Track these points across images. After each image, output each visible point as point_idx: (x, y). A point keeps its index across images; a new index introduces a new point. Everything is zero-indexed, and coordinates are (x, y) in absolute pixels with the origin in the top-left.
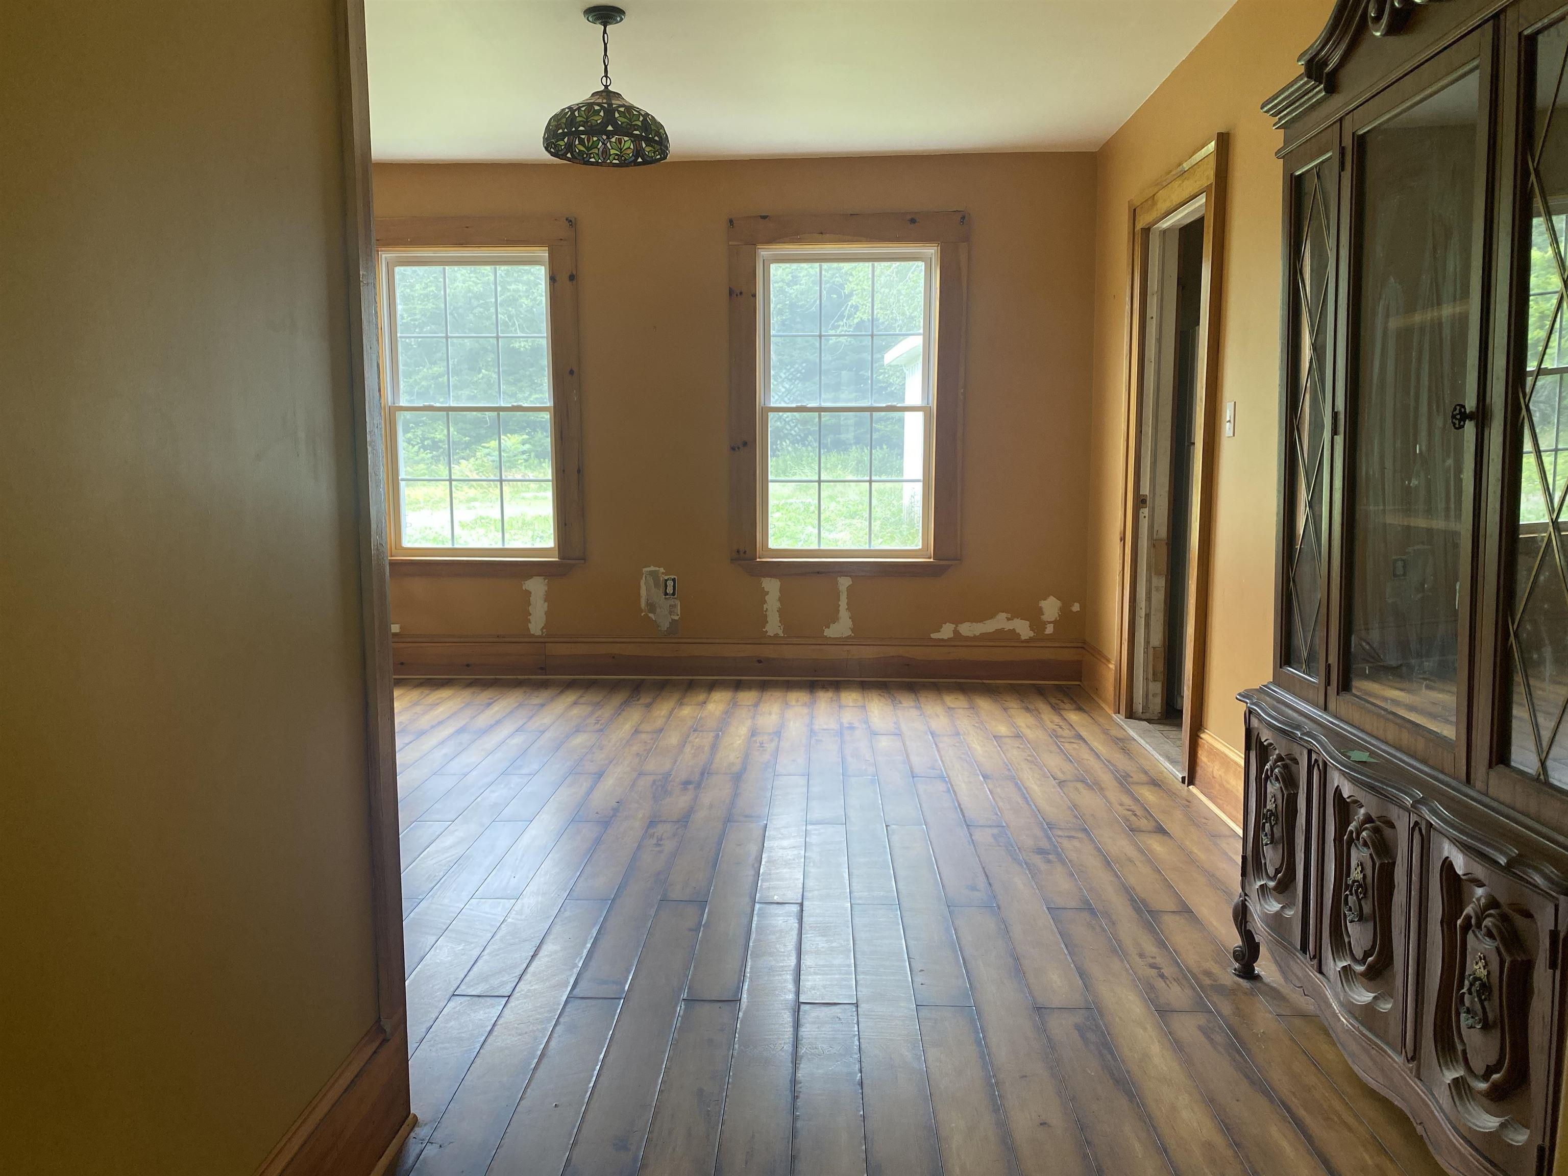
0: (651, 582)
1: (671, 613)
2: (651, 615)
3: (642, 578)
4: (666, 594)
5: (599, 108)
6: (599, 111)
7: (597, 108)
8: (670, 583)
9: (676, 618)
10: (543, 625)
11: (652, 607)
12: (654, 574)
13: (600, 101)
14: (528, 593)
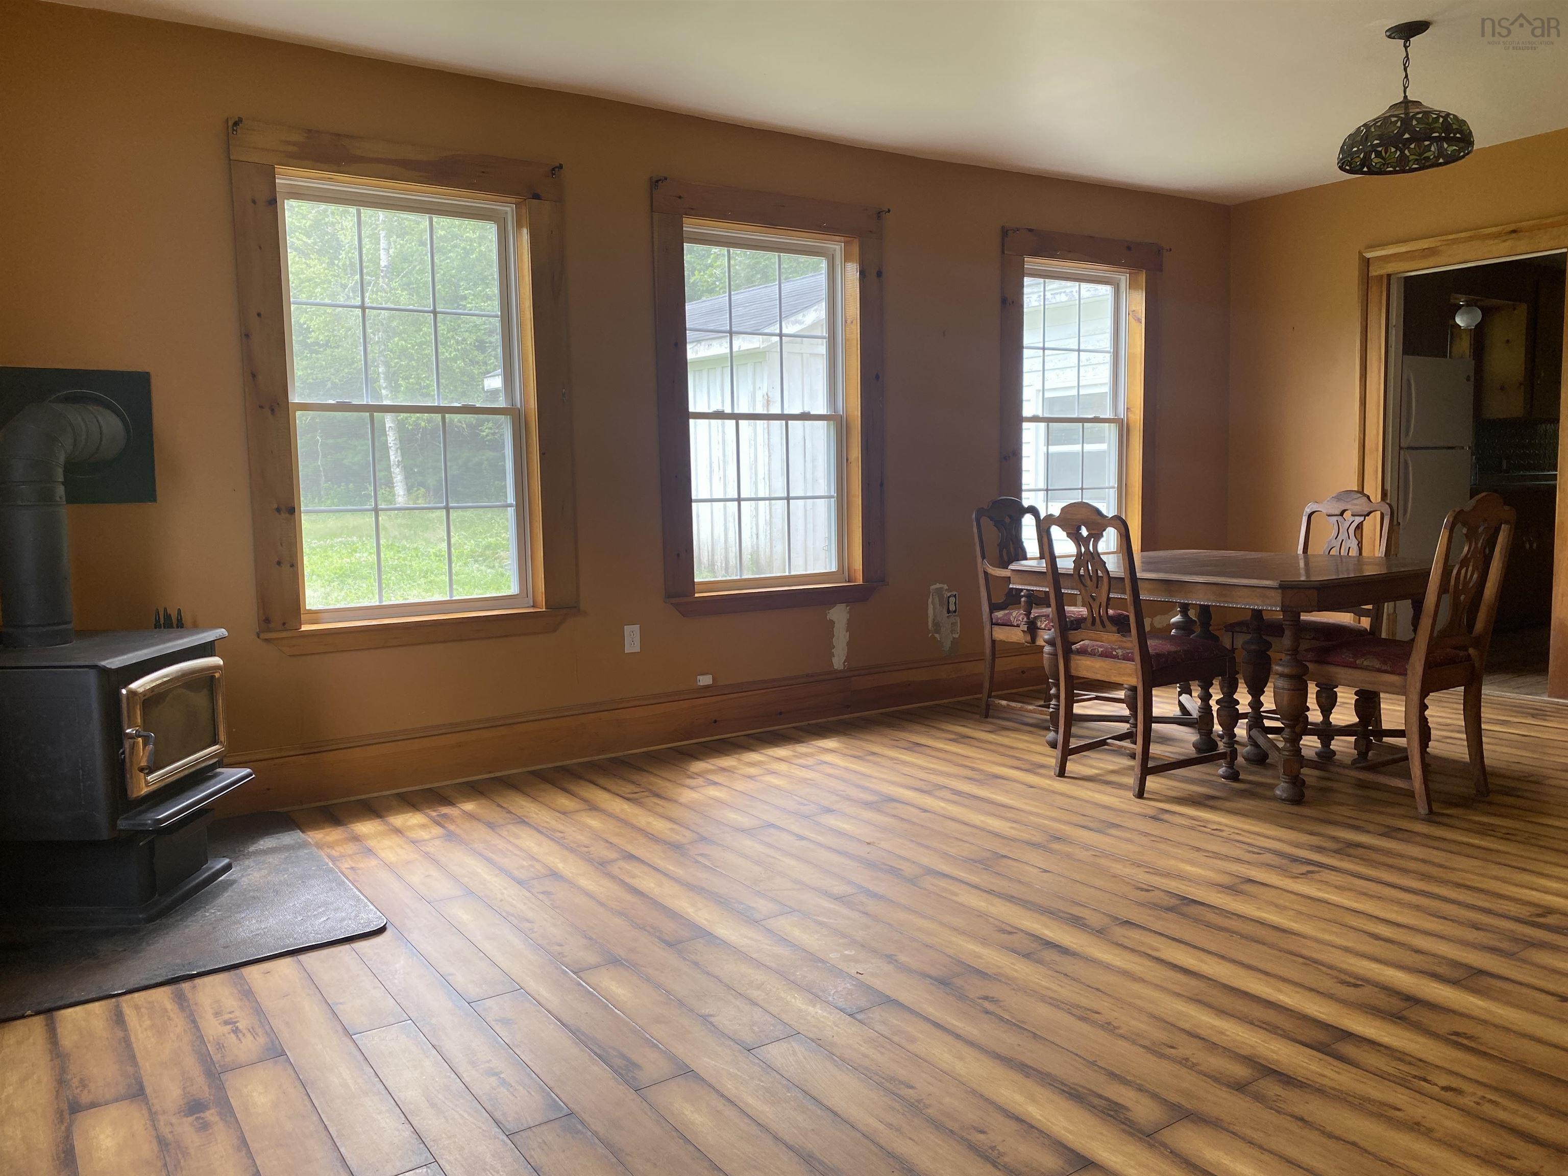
0: (937, 600)
1: (953, 631)
2: (937, 636)
3: (929, 597)
4: (949, 611)
5: (1396, 119)
6: (1396, 122)
7: (1393, 119)
8: (952, 600)
9: (957, 636)
10: (845, 658)
11: (937, 626)
12: (939, 591)
13: (1396, 113)
14: (832, 623)
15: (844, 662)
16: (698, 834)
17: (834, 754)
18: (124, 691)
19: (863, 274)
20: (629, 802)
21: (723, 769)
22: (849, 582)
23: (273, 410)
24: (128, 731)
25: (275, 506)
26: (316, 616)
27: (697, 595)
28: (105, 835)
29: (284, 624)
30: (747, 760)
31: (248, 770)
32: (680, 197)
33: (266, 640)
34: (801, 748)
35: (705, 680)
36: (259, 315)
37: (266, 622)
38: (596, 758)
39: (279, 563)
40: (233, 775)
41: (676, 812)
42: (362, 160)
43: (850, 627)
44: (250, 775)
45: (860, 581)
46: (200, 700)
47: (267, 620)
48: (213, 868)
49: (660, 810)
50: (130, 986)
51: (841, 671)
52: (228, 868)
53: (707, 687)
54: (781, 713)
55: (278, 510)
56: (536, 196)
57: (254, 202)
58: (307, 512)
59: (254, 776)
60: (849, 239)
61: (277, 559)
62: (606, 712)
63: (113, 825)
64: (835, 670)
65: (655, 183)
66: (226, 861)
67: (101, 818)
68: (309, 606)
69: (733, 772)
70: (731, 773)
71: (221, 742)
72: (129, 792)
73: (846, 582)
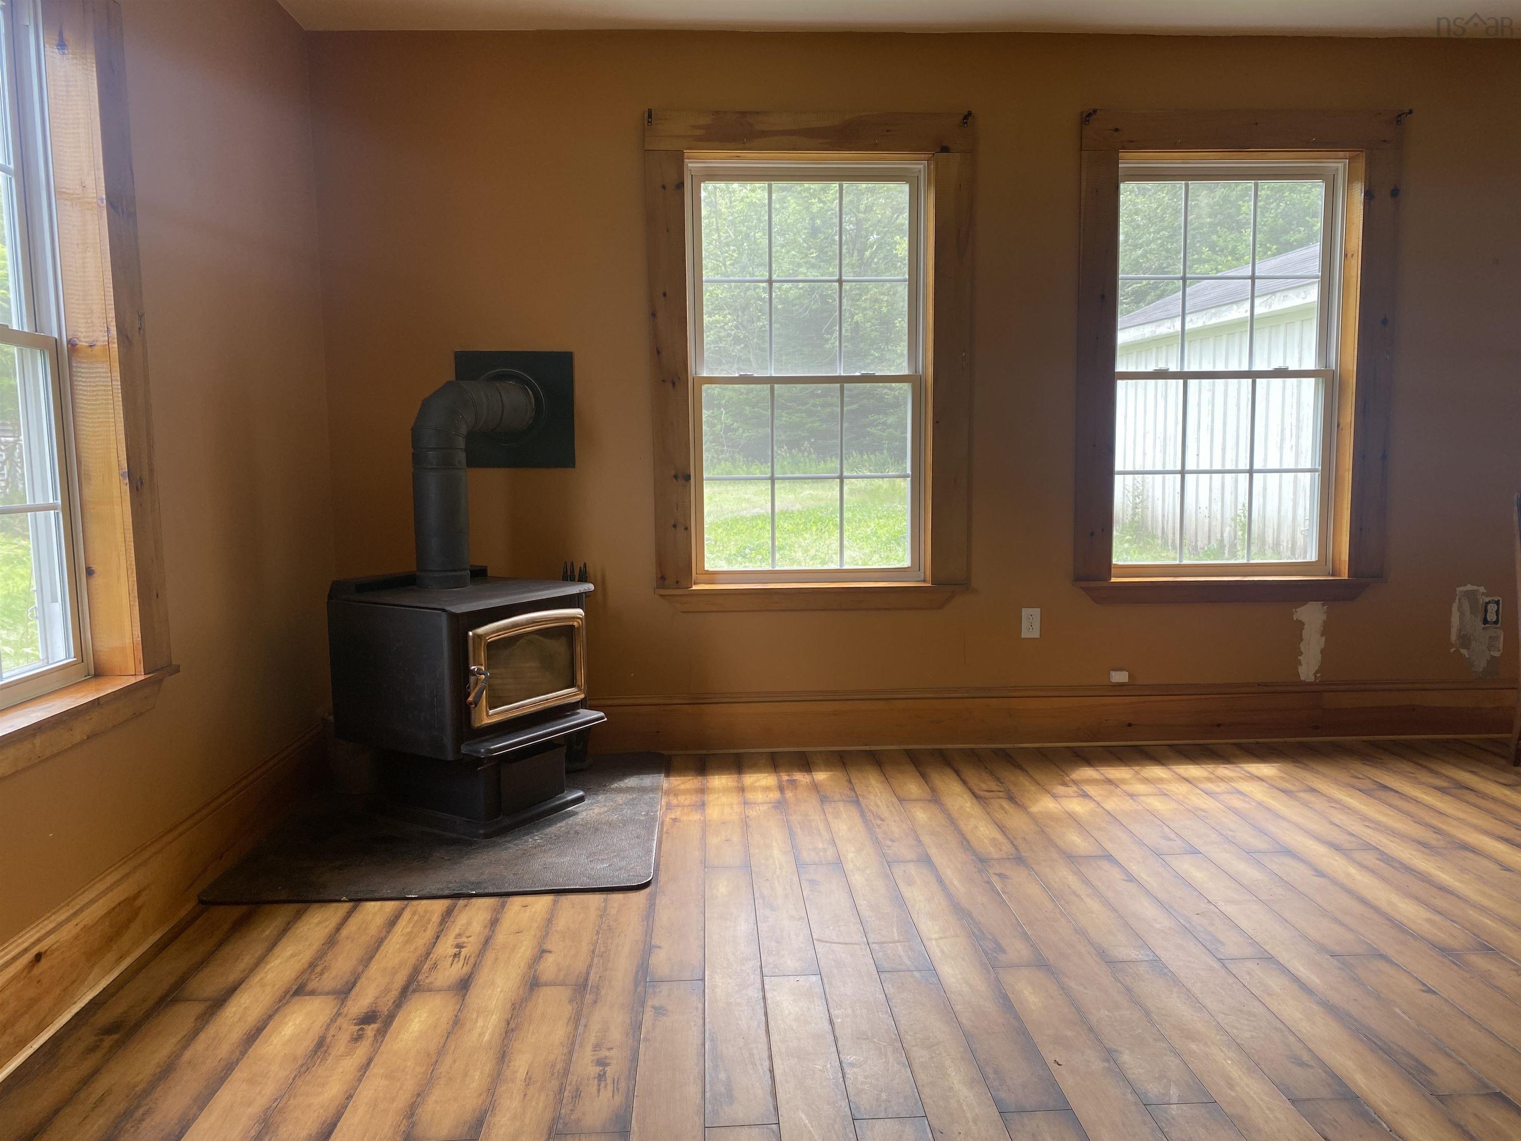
0: (1467, 606)
1: (1490, 647)
2: (1464, 651)
3: (1454, 602)
4: (1485, 621)
8: (1493, 607)
9: (1496, 654)
10: (1317, 668)
11: (1465, 639)
12: (1471, 595)
14: (1301, 625)
15: (1317, 672)
16: (1017, 849)
17: (1260, 783)
18: (471, 633)
19: (1369, 195)
20: (975, 800)
21: (1109, 781)
22: (1332, 575)
23: (674, 384)
24: (473, 668)
25: (673, 473)
26: (713, 576)
27: (1113, 580)
28: (450, 757)
29: (677, 582)
30: (1146, 775)
31: (602, 714)
32: (1117, 130)
33: (662, 596)
34: (1223, 770)
35: (1120, 677)
36: (665, 294)
37: (662, 579)
38: (978, 746)
39: (675, 526)
40: (587, 715)
41: (1016, 821)
42: (764, 134)
43: (1327, 630)
44: (602, 718)
45: (1345, 576)
46: (558, 647)
47: (663, 578)
48: (565, 798)
49: (999, 815)
50: (425, 892)
51: (1310, 684)
52: (580, 800)
53: (1121, 685)
54: (1219, 725)
55: (676, 477)
56: (945, 149)
57: (664, 187)
58: (708, 479)
59: (606, 719)
60: (1355, 153)
61: (673, 523)
62: (996, 699)
63: (458, 750)
64: (1301, 681)
65: (1087, 117)
66: (581, 793)
67: (448, 740)
68: (708, 567)
69: (1117, 786)
70: (1113, 787)
71: (578, 686)
72: (472, 722)
73: (1329, 575)
